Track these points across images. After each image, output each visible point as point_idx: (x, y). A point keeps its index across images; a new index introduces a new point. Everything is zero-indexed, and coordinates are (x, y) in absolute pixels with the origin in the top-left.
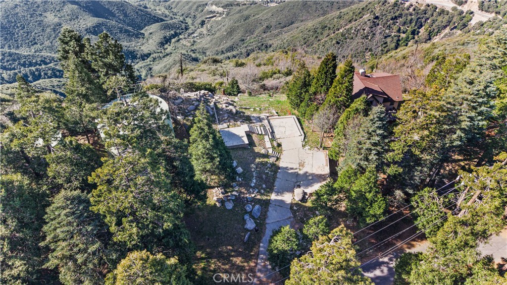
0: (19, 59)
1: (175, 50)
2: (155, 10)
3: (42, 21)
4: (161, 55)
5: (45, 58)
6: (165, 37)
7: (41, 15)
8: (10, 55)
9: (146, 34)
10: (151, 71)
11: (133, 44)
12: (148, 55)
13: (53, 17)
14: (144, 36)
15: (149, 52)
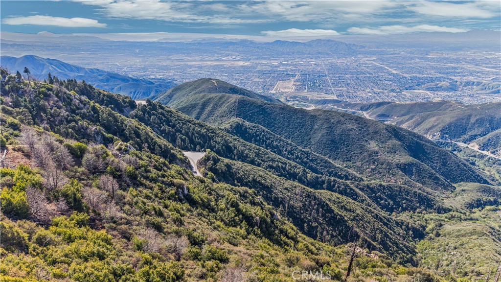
0: (330, 167)
1: (484, 218)
2: (483, 170)
3: (364, 146)
4: (462, 217)
5: (349, 174)
6: (479, 200)
7: (367, 141)
8: (326, 162)
9: (458, 189)
10: (441, 228)
11: (437, 193)
12: (447, 210)
13: (375, 145)
14: (454, 190)
15: (450, 208)
